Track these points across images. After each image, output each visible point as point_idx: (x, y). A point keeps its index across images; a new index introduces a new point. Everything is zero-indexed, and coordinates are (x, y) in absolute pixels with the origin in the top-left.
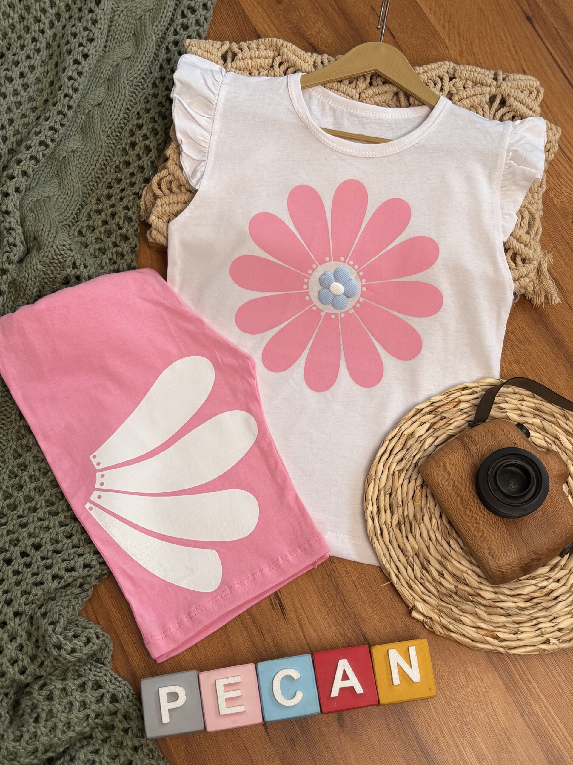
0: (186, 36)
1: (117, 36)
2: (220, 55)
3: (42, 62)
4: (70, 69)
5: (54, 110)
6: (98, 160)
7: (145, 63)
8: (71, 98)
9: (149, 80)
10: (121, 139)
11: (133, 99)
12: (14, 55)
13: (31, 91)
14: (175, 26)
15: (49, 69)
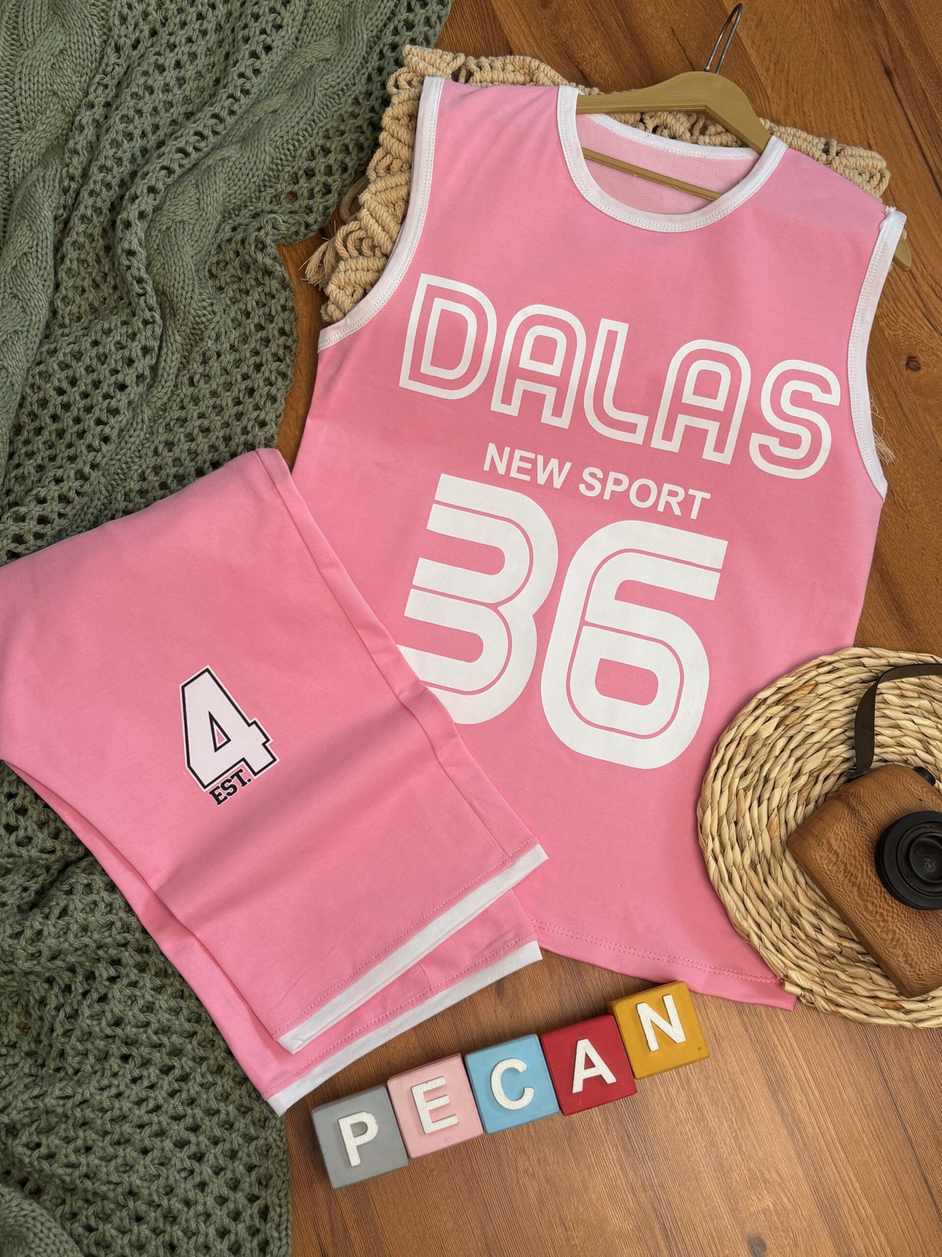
0: (409, 38)
1: (314, 27)
2: (450, 72)
3: (208, 49)
4: (244, 64)
7: (348, 70)
9: (350, 93)
12: (171, 34)
13: (188, 89)
14: (396, 23)
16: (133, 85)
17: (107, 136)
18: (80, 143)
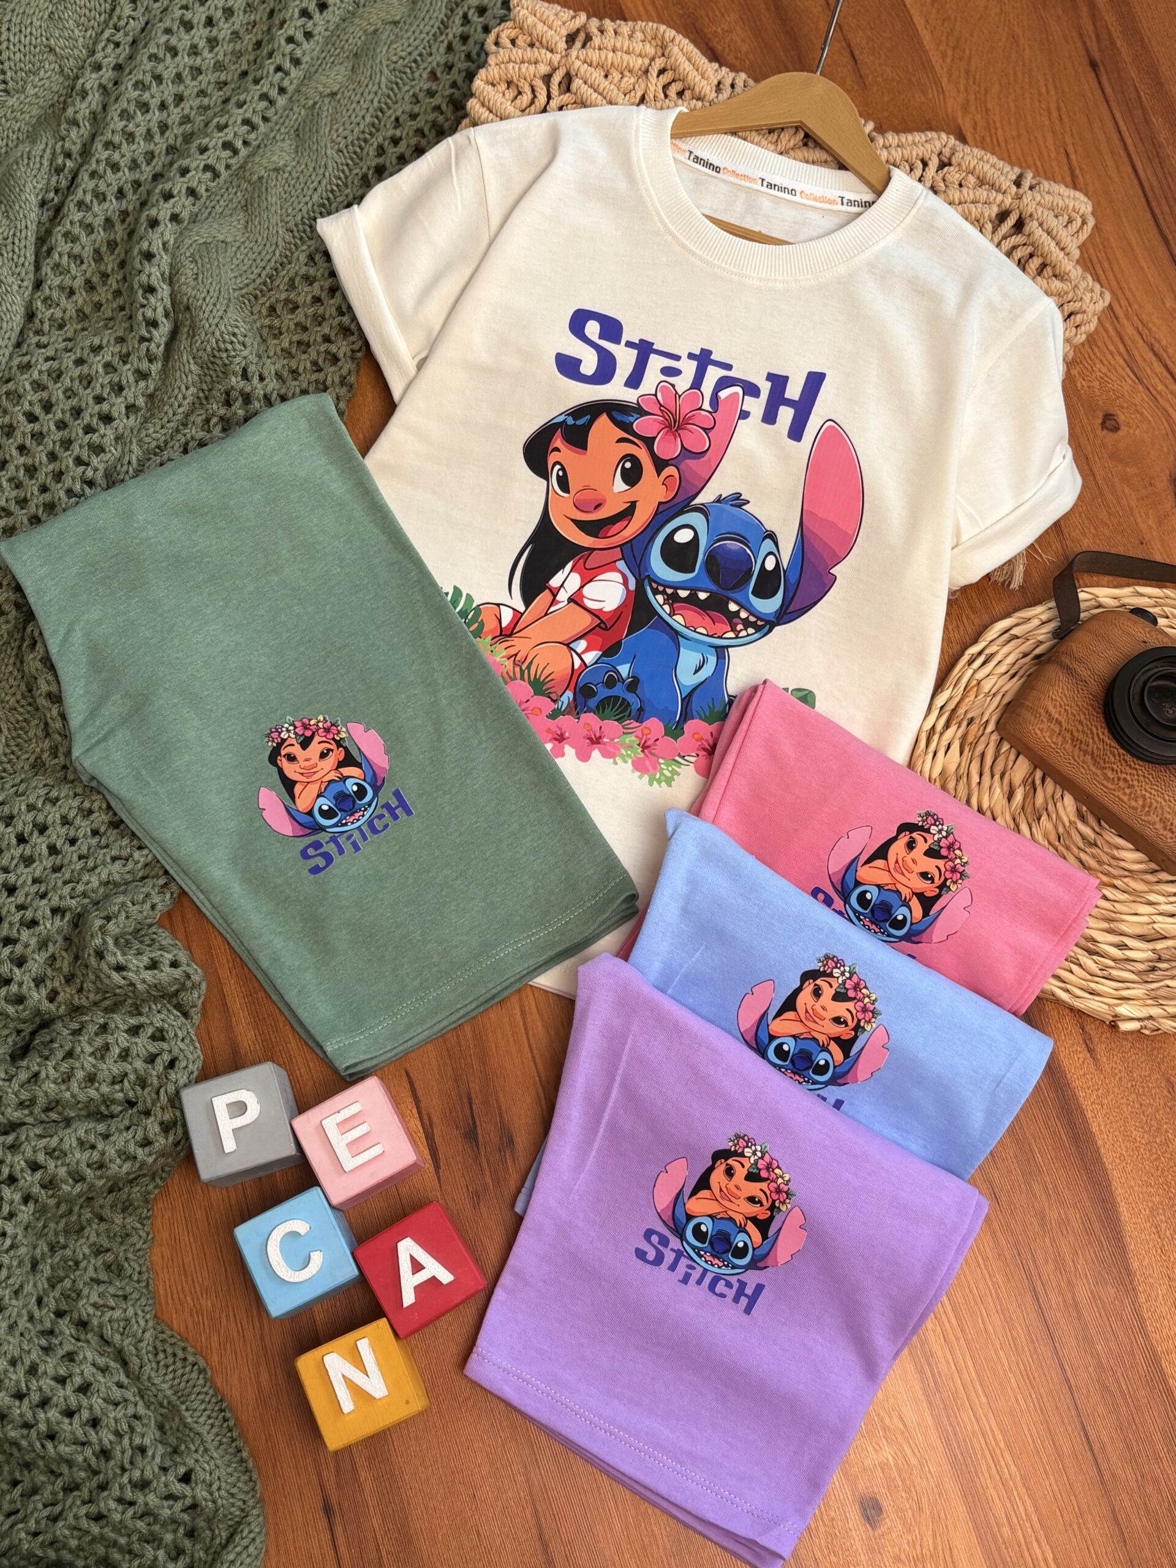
2: (564, 33)
4: (293, 25)
5: (256, 91)
6: (315, 190)
7: (423, 36)
8: (287, 74)
9: (425, 65)
10: (361, 159)
11: (391, 94)
13: (221, 53)
15: (258, 19)
16: (152, 44)
17: (116, 106)
18: (82, 112)
